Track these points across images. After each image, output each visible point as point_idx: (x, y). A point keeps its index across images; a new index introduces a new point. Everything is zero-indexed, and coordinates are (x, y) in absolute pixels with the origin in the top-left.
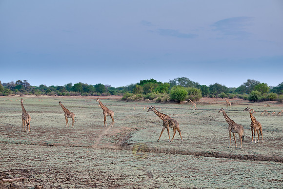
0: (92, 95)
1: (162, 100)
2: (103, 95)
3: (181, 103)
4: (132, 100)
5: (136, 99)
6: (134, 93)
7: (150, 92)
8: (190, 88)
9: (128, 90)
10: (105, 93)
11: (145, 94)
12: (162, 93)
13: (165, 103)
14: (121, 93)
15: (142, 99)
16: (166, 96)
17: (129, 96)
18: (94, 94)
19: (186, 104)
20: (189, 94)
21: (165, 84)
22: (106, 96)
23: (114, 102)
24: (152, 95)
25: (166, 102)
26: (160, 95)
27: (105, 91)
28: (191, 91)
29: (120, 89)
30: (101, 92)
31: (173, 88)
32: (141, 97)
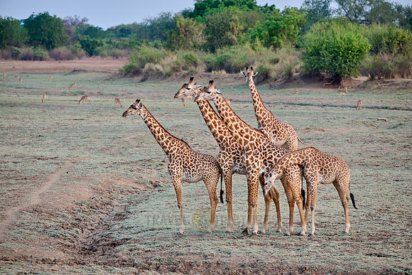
0: (15, 56)
1: (273, 74)
2: (58, 58)
3: (344, 83)
4: (160, 76)
5: (175, 70)
6: (170, 47)
7: (230, 43)
8: (379, 29)
9: (152, 38)
10: (62, 50)
11: (213, 51)
12: (276, 46)
13: (282, 86)
14: (125, 47)
15: (201, 69)
16: (288, 58)
17: (151, 60)
18: (24, 50)
19: (362, 87)
20: (375, 51)
21: (287, 11)
22: (69, 58)
23: (95, 81)
24: (239, 53)
25: (289, 79)
26: (269, 53)
27: (63, 42)
28: (384, 40)
29: (123, 31)
30: (49, 45)
31: (317, 26)
32: (195, 64)
